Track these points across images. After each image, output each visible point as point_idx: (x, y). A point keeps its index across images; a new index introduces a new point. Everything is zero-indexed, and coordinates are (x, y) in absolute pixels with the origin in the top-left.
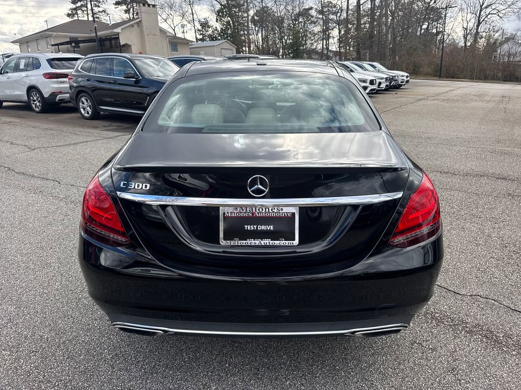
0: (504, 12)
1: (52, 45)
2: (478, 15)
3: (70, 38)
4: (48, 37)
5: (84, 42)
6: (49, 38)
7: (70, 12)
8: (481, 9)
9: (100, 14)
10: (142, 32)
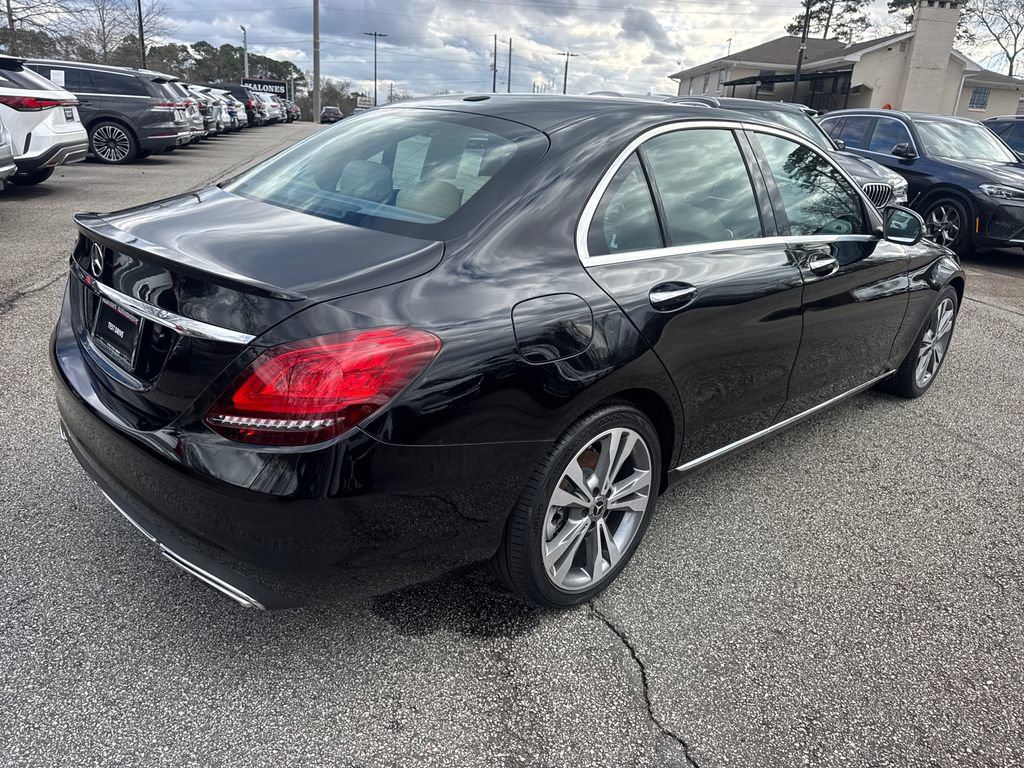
1: (725, 84)
3: (762, 71)
4: (723, 70)
5: (784, 79)
6: (723, 72)
7: (796, 24)
9: (853, 25)
10: (906, 60)
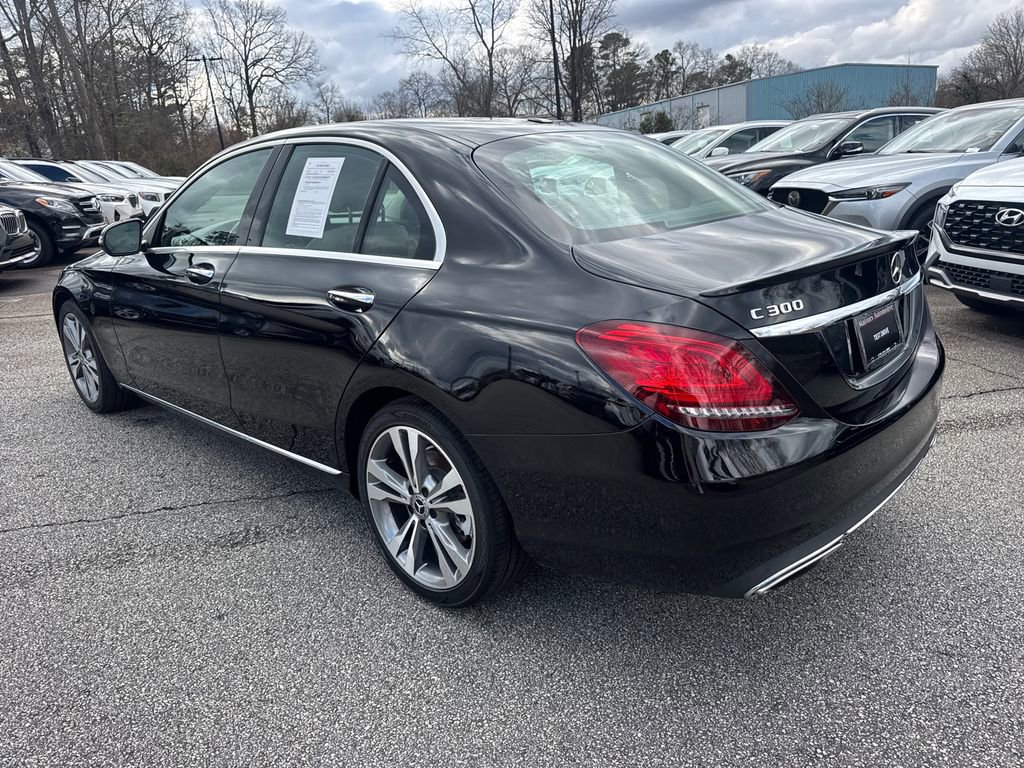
0: (283, 73)
2: (244, 76)
8: (246, 66)
